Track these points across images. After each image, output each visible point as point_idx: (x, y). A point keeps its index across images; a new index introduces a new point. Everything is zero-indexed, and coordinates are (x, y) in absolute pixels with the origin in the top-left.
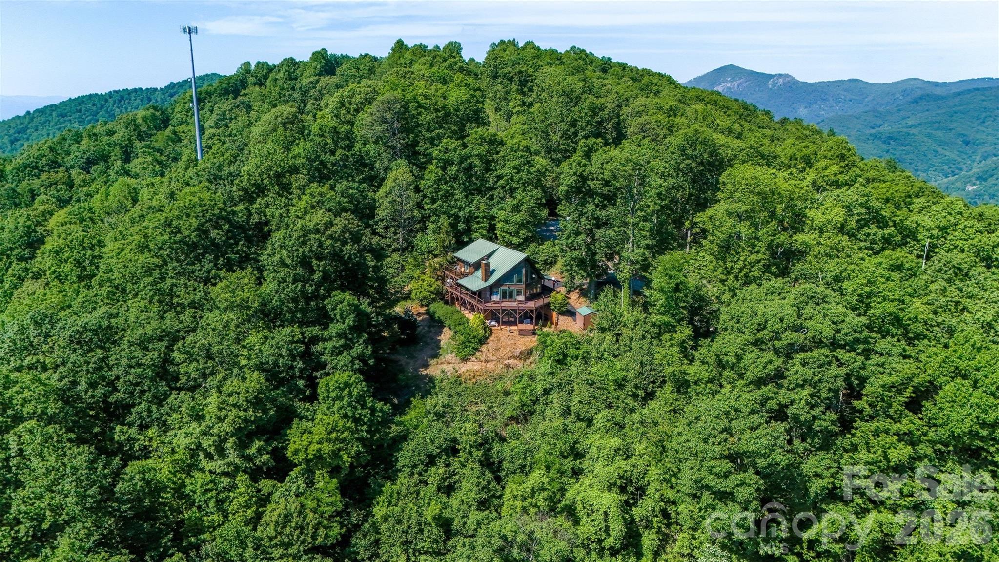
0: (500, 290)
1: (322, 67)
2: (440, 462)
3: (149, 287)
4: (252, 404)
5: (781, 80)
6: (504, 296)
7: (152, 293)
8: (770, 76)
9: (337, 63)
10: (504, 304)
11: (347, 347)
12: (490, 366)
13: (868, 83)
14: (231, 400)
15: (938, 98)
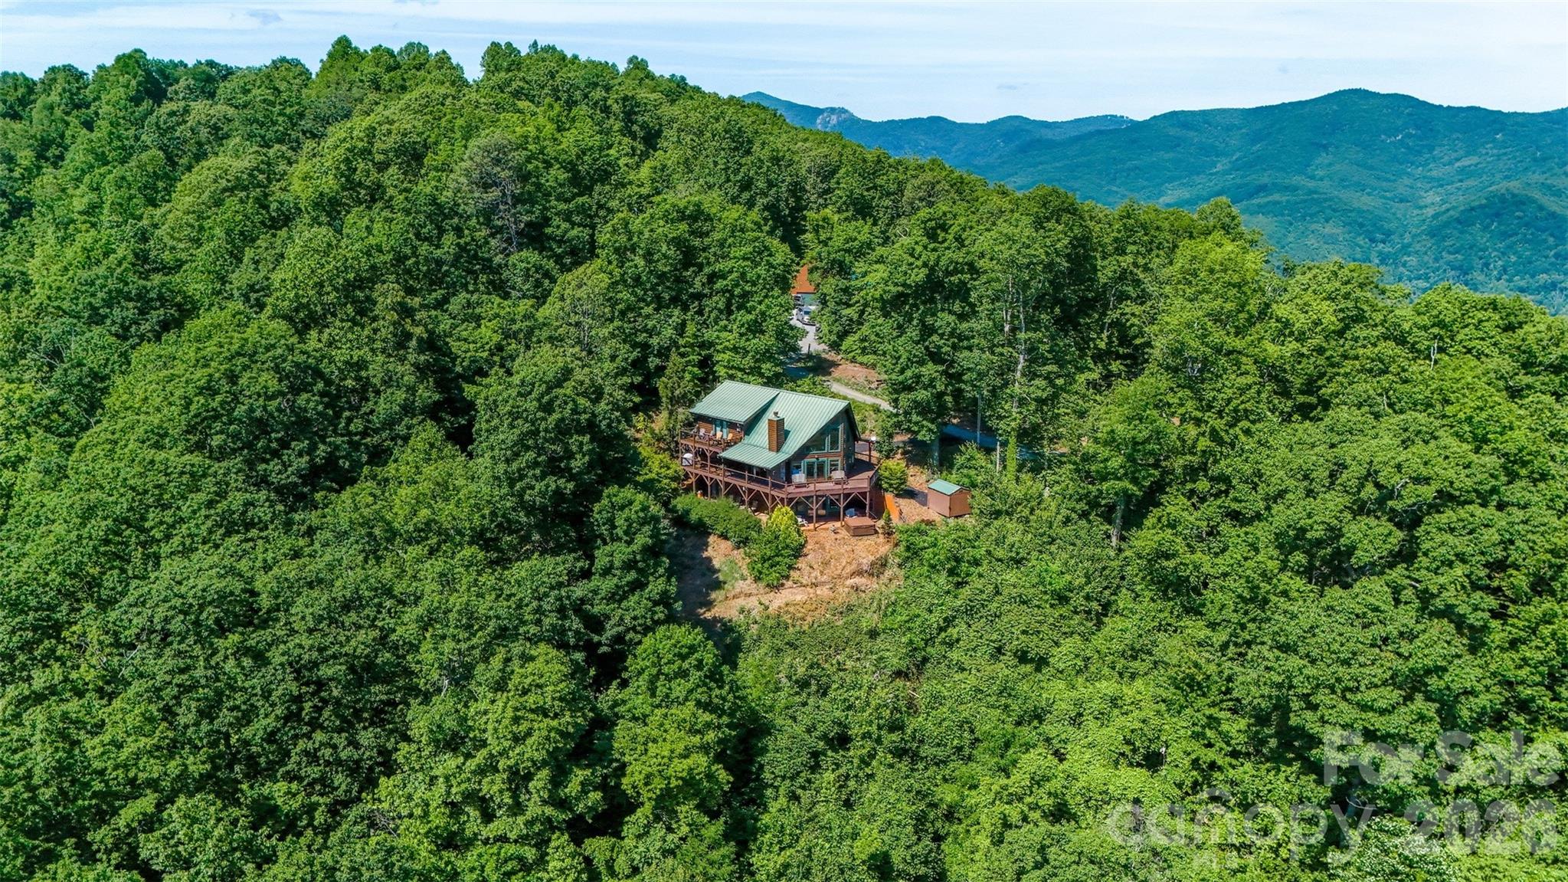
0: (804, 464)
1: (139, 84)
2: (827, 761)
3: (203, 512)
4: (568, 702)
5: (834, 118)
6: (810, 474)
7: (209, 523)
8: (818, 111)
9: (166, 77)
10: (812, 487)
11: (638, 585)
12: (823, 592)
13: (954, 123)
14: (531, 700)
15: (1051, 144)
